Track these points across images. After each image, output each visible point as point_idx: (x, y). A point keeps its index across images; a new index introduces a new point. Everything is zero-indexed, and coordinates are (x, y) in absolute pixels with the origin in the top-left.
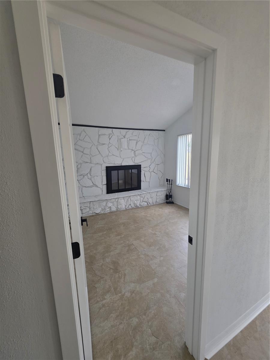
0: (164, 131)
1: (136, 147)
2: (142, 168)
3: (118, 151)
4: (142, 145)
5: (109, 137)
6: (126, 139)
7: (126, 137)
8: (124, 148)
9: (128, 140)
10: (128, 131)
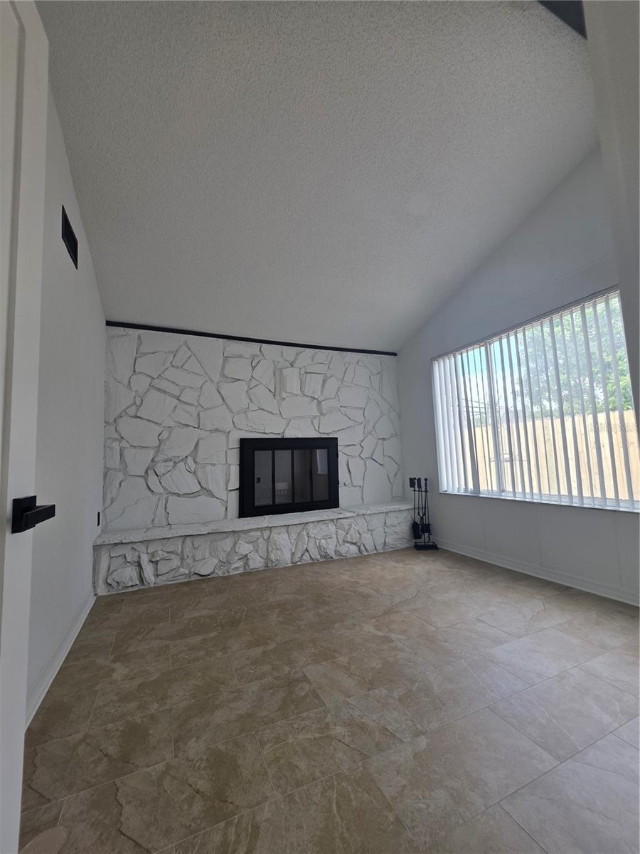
0: (395, 354)
1: (322, 392)
2: (339, 448)
3: (275, 398)
4: (339, 389)
5: (252, 361)
6: (296, 371)
7: (296, 365)
8: (290, 393)
9: (302, 372)
10: (302, 352)
